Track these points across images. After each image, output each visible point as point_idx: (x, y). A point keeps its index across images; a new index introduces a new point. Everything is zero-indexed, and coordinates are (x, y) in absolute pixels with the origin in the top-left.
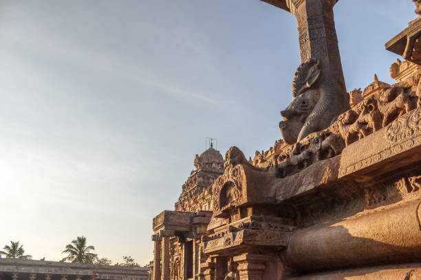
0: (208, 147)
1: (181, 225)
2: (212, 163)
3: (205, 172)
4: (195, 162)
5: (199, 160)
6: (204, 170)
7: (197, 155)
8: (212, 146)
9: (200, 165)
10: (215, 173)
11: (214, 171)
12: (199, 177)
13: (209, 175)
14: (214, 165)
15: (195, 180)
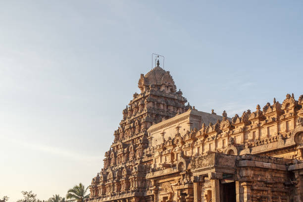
0: (154, 66)
1: (228, 168)
2: (160, 86)
3: (154, 96)
4: (140, 83)
5: (145, 81)
6: (154, 93)
7: (142, 75)
8: (158, 64)
9: (147, 87)
10: (165, 97)
11: (164, 95)
12: (148, 102)
13: (159, 101)
14: (163, 88)
15: (143, 105)
